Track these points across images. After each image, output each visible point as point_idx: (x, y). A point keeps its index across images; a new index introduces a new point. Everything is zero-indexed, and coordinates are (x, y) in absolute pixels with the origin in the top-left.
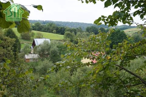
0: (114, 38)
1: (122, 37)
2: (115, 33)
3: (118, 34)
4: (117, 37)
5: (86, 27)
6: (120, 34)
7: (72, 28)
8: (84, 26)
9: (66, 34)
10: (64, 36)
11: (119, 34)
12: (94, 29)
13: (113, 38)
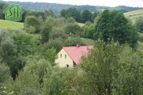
0: (107, 24)
1: (120, 22)
2: (109, 17)
3: (113, 18)
4: (113, 23)
5: (60, 10)
6: (117, 18)
7: (38, 11)
8: (57, 9)
9: (28, 19)
10: (24, 25)
11: (115, 18)
12: (73, 13)
13: (105, 25)
